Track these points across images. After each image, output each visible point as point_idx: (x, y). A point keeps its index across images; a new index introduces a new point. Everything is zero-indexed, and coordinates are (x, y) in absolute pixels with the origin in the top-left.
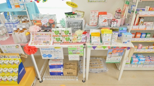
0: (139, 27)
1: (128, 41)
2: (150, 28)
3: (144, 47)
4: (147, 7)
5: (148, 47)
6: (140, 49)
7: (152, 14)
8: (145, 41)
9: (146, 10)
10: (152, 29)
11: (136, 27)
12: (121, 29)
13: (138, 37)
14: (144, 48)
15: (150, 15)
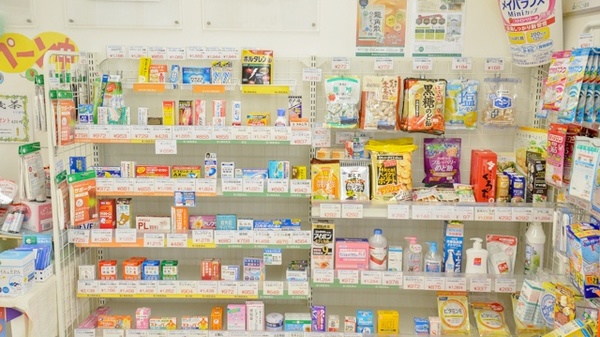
0: (114, 236)
1: (11, 284)
2: (157, 240)
3: (157, 322)
4: (126, 163)
5: (174, 320)
6: (142, 327)
7: (143, 189)
8: (159, 293)
9: (124, 173)
10: (166, 242)
11: (104, 236)
12: (28, 241)
13: (133, 277)
14: (159, 323)
15: (137, 190)
